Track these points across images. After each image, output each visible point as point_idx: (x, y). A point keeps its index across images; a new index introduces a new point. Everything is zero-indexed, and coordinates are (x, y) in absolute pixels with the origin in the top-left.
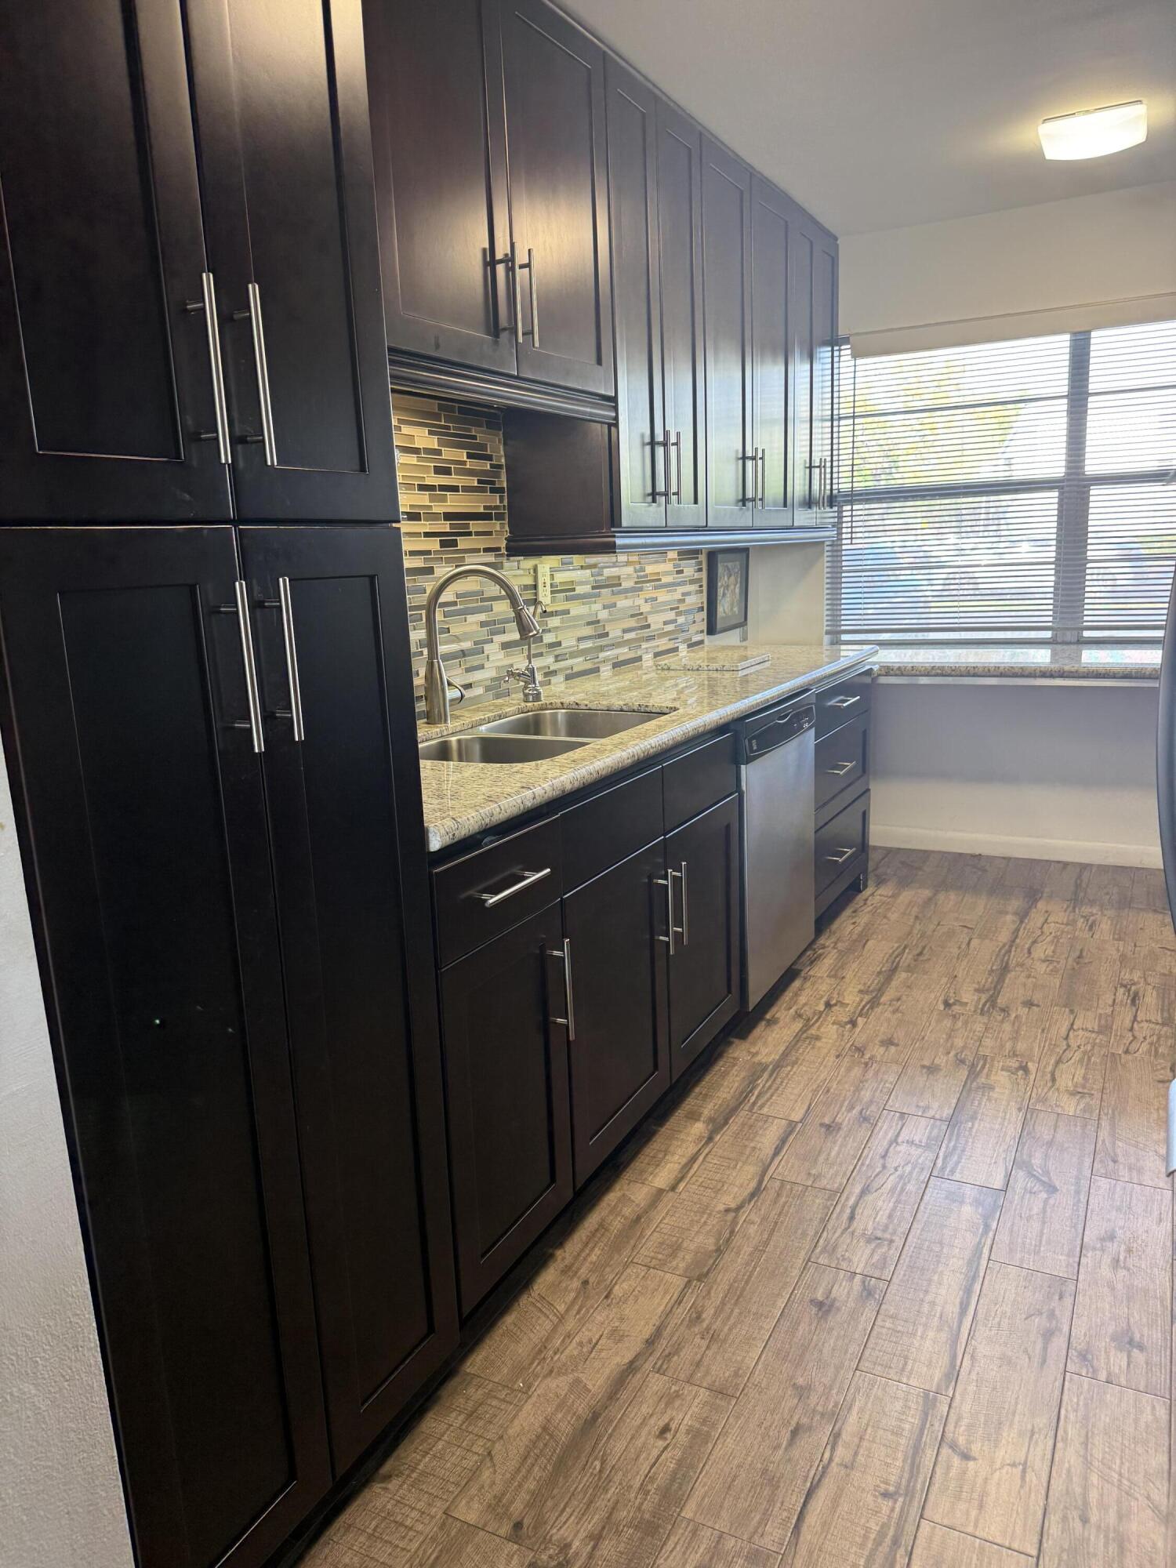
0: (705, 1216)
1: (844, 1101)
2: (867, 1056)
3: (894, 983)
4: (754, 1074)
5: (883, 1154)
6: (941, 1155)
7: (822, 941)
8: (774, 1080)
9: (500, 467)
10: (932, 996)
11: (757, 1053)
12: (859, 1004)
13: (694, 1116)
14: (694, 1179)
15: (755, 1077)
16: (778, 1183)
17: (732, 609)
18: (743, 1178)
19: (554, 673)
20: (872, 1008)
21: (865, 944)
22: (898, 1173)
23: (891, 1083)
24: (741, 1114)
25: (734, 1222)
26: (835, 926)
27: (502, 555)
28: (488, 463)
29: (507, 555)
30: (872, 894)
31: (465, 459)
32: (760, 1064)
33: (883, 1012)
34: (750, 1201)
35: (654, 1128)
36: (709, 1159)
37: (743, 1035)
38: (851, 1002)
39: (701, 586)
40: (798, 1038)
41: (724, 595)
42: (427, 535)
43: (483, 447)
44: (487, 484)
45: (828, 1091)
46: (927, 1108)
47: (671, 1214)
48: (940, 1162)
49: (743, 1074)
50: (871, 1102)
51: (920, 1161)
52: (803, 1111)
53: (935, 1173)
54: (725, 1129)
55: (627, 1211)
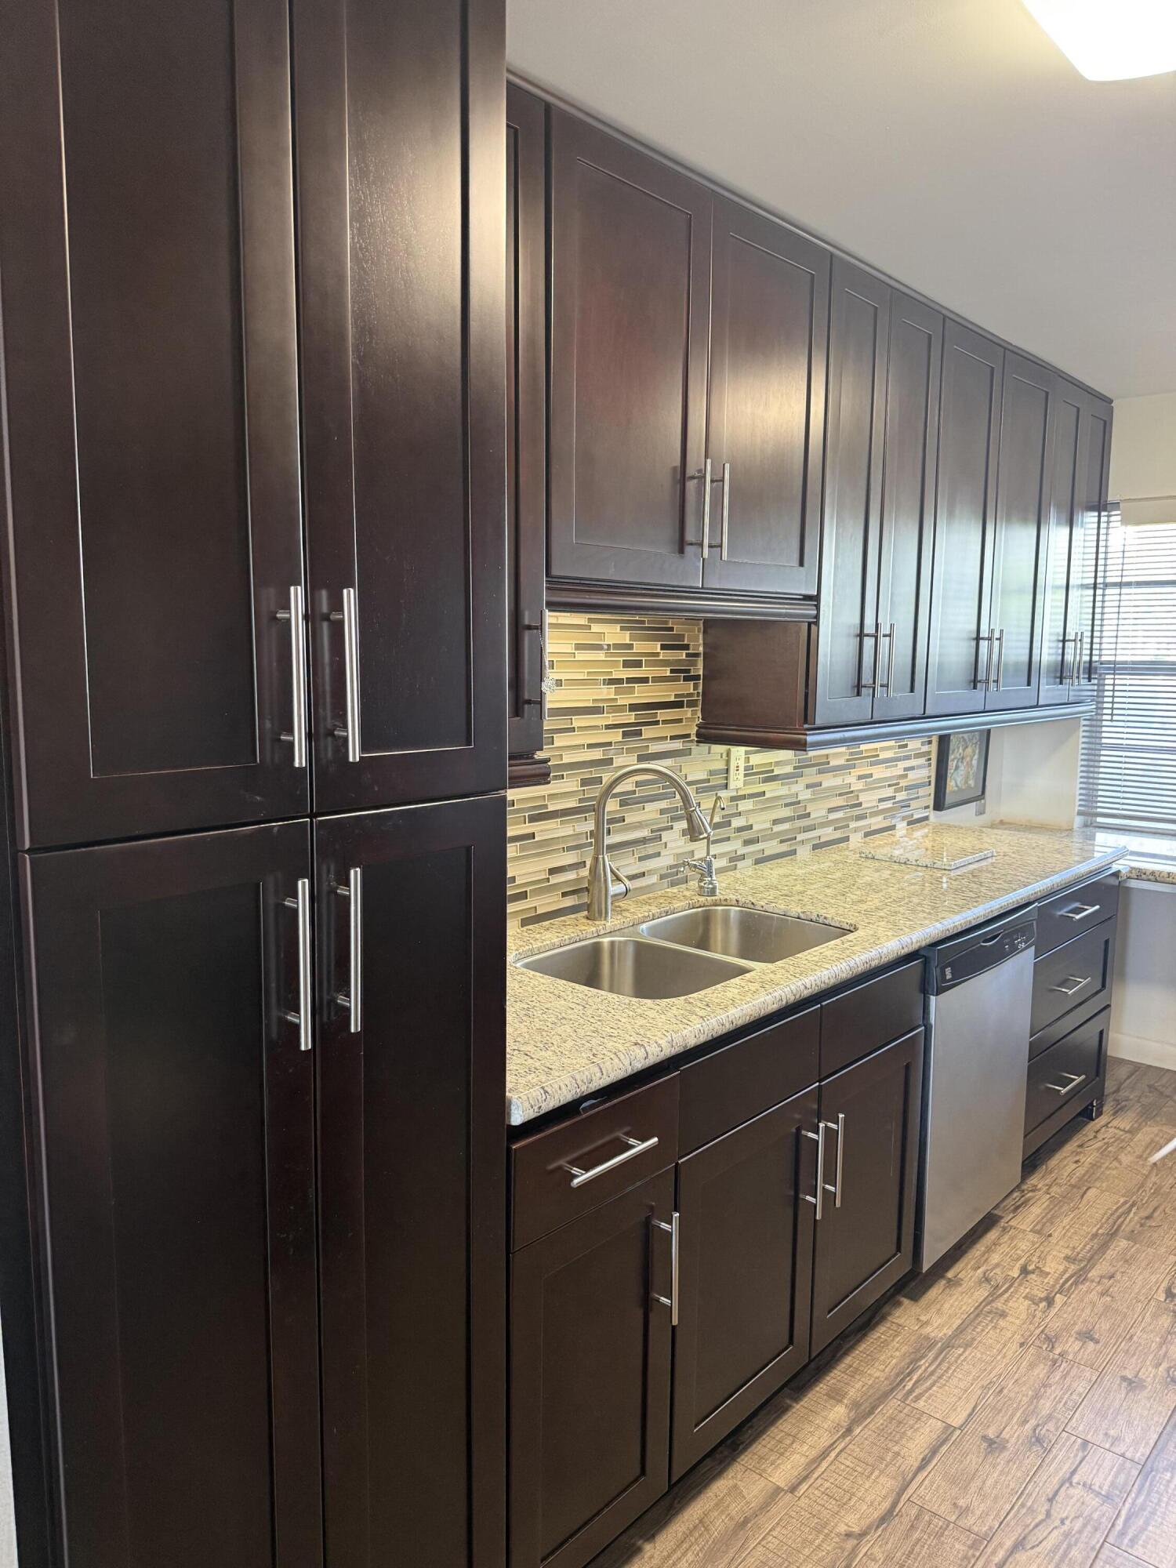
0: (821, 1537)
1: (1017, 1409)
2: (1058, 1351)
3: (1111, 1253)
4: (918, 1350)
5: (1050, 1496)
6: (1124, 1513)
7: (1033, 1180)
8: (940, 1364)
9: (697, 655)
10: (1154, 1279)
11: (927, 1323)
12: (1062, 1275)
13: (836, 1396)
14: (820, 1481)
15: (919, 1355)
16: (914, 1511)
17: (966, 782)
18: (876, 1493)
19: (743, 857)
20: (1076, 1283)
21: (1085, 1193)
22: (1065, 1528)
23: (1080, 1395)
24: (891, 1404)
25: (854, 1551)
26: (1053, 1162)
27: (692, 741)
28: (685, 652)
29: (697, 742)
30: (1106, 1125)
31: (659, 650)
32: (927, 1338)
33: (1088, 1292)
34: (878, 1527)
35: (788, 1401)
36: (841, 1459)
37: (915, 1297)
38: (1052, 1272)
39: (930, 759)
40: (978, 1312)
41: (957, 768)
42: (608, 727)
43: (681, 637)
44: (682, 673)
45: (1001, 1391)
46: (1116, 1440)
47: (783, 1523)
48: (1120, 1522)
49: (904, 1349)
50: (1050, 1417)
51: (1095, 1516)
52: (965, 1414)
53: (1111, 1539)
54: (869, 1420)
55: (735, 1509)
